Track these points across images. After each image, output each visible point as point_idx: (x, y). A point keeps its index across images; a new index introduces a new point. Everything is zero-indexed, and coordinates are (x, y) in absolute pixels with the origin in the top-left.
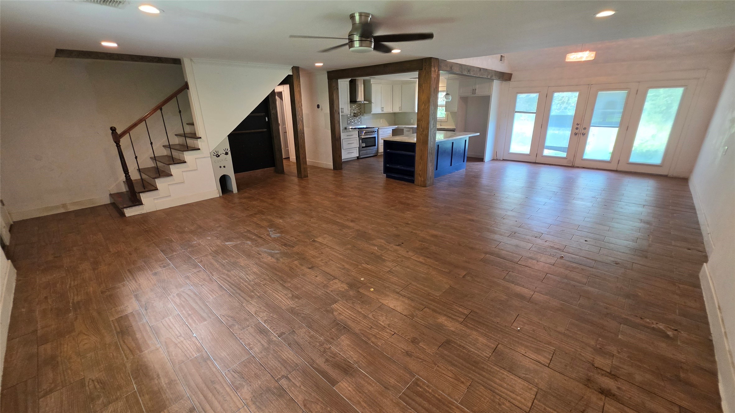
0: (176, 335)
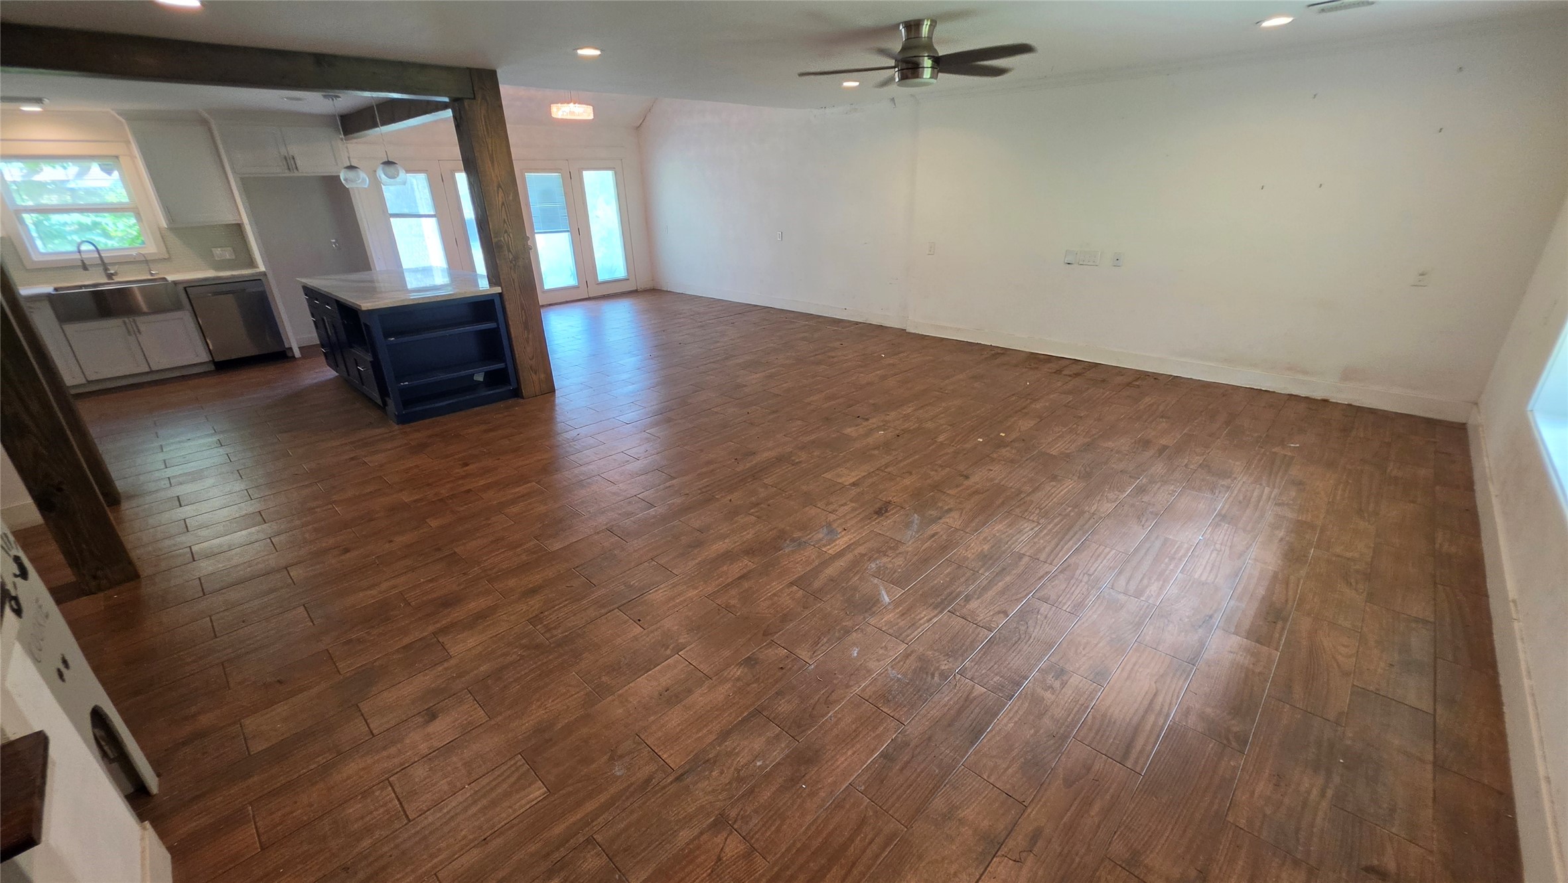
0: (1218, 554)
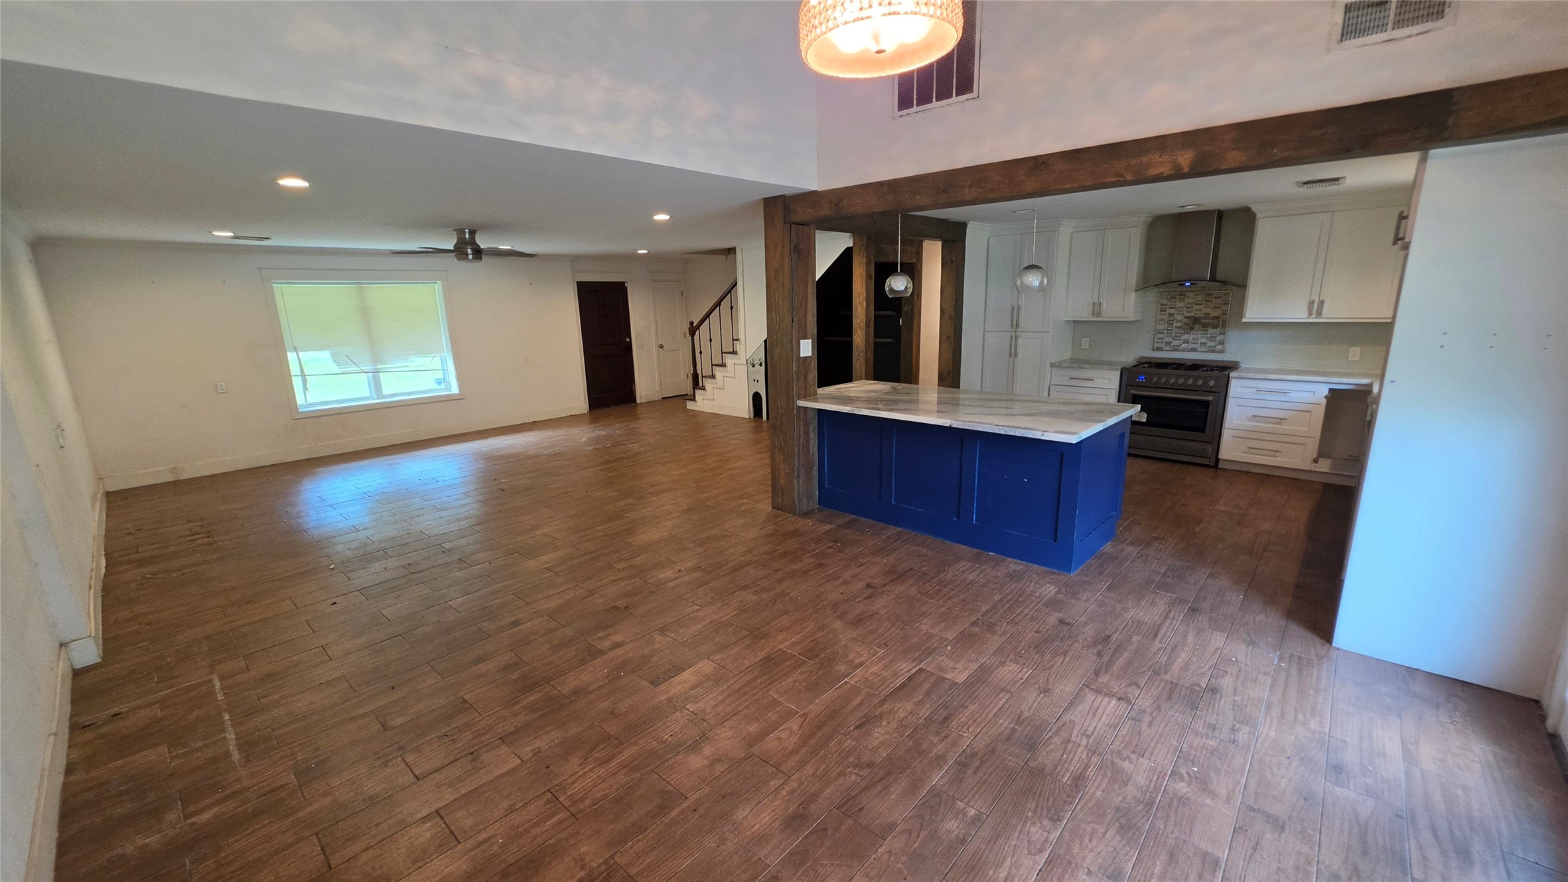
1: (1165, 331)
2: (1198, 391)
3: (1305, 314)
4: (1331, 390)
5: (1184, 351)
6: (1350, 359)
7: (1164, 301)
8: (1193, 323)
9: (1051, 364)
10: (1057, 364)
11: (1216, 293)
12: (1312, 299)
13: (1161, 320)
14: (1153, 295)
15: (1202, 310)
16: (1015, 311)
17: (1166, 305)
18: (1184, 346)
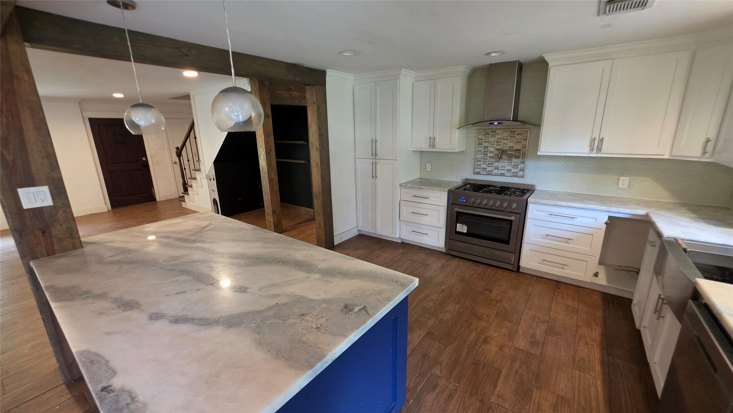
1: (482, 160)
2: (504, 211)
3: (587, 150)
4: (610, 218)
5: (495, 175)
6: (620, 186)
7: (481, 137)
8: (502, 154)
9: (400, 185)
10: (404, 185)
11: (518, 131)
12: (593, 137)
13: (479, 151)
14: (473, 131)
15: (507, 144)
16: (374, 143)
17: (482, 139)
18: (496, 171)
